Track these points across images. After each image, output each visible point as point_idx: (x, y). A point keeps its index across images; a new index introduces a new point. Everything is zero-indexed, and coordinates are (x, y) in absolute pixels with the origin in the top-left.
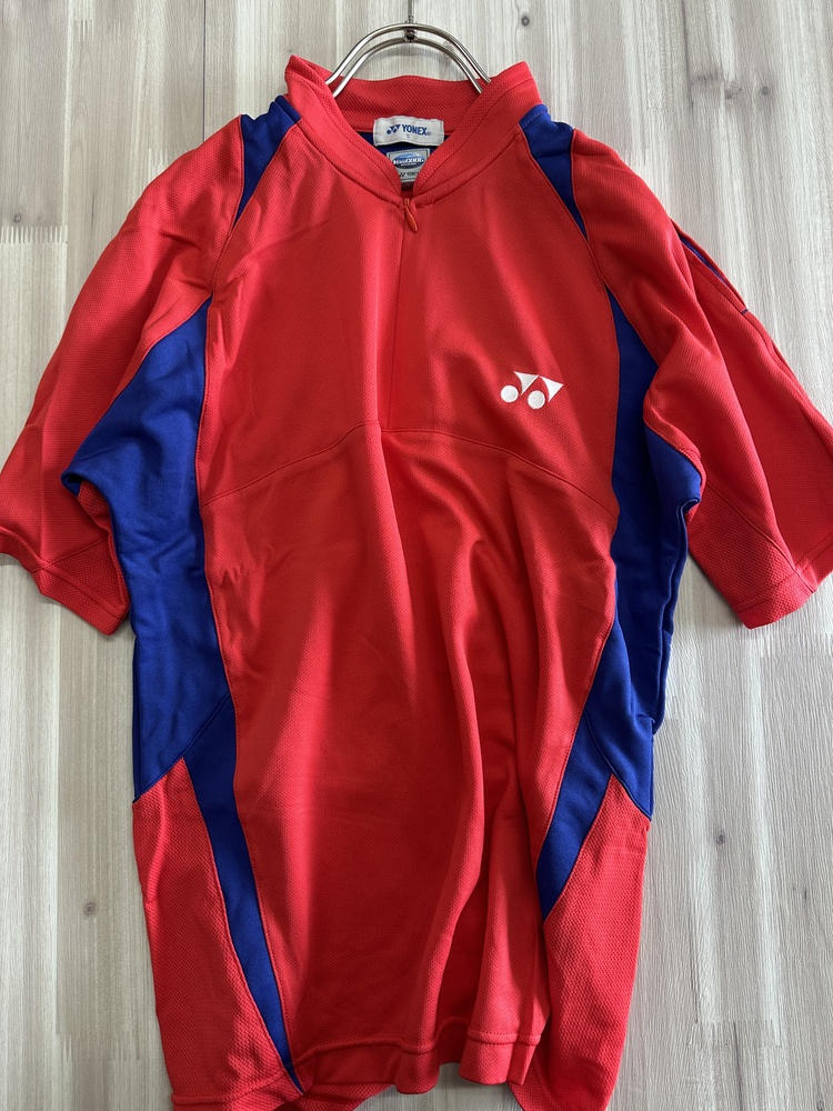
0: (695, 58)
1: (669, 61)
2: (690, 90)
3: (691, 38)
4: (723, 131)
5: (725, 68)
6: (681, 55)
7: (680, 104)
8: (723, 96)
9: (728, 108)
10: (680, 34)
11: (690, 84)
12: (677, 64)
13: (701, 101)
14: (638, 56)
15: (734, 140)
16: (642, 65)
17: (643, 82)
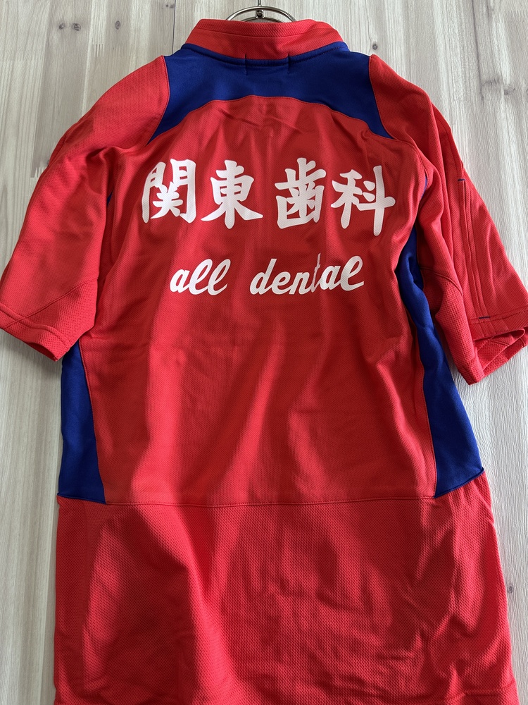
0: (484, 70)
1: (467, 72)
2: (481, 90)
3: (482, 58)
4: (503, 115)
5: (504, 76)
6: (475, 68)
7: (475, 98)
8: (503, 93)
9: (506, 100)
10: (475, 55)
11: (481, 85)
12: (473, 73)
13: (489, 96)
14: (447, 69)
15: (511, 121)
16: (450, 74)
17: (451, 85)
